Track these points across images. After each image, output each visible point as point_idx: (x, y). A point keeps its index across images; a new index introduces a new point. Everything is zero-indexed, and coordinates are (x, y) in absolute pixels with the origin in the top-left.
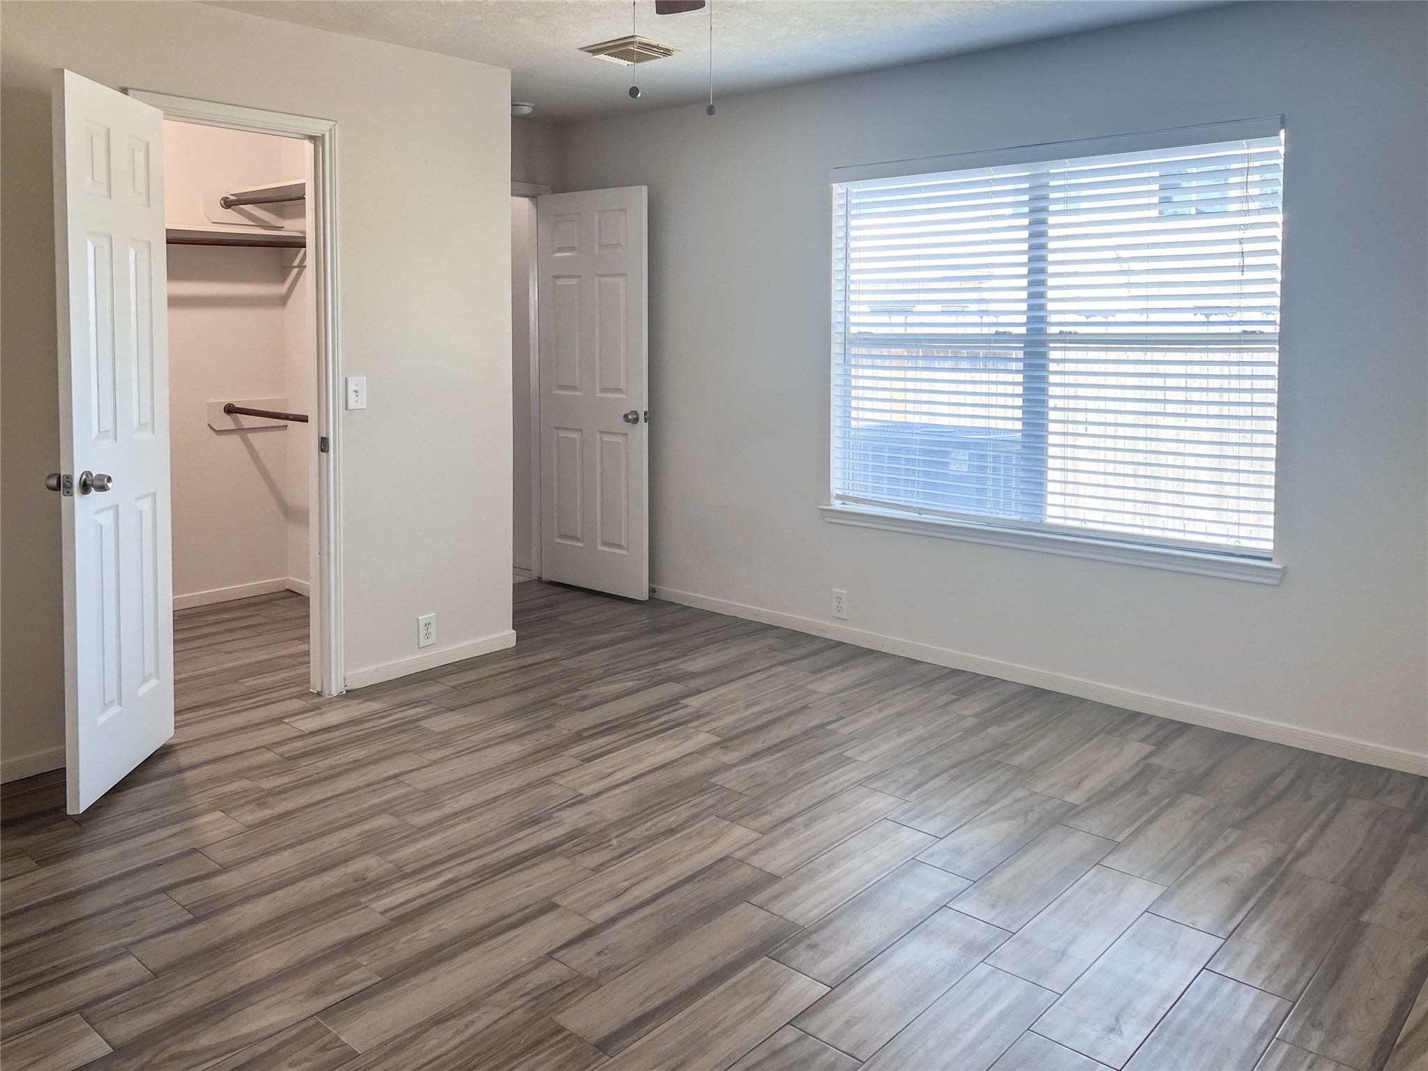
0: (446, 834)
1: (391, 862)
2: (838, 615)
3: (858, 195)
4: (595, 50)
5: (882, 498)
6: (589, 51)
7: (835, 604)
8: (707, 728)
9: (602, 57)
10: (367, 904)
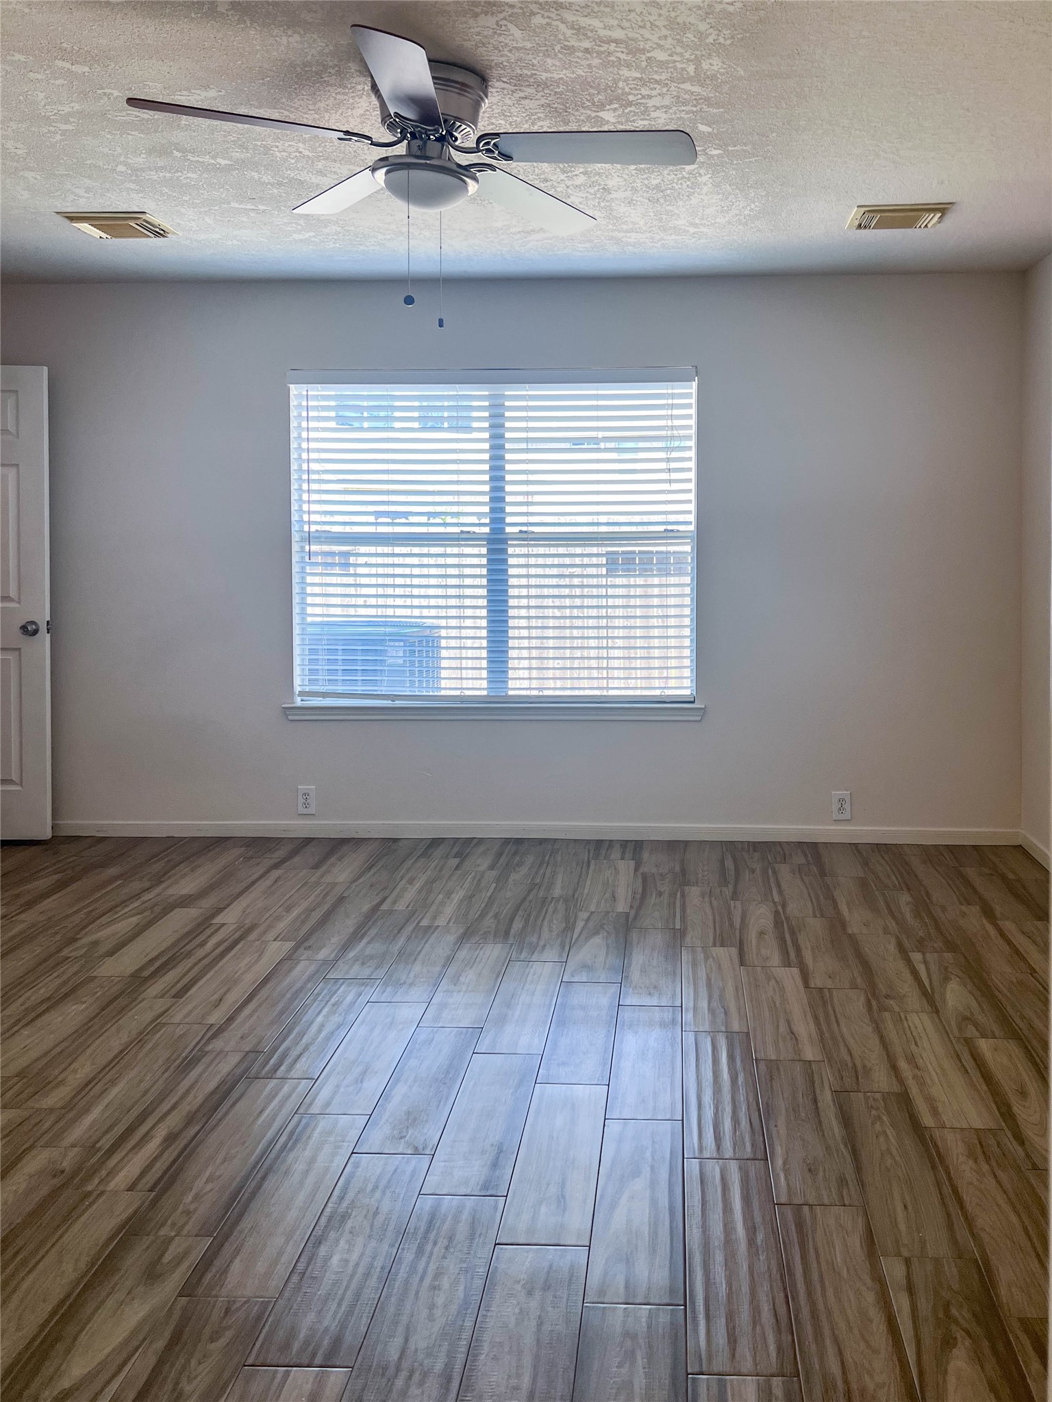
0: (106, 1101)
1: (73, 1146)
2: (306, 811)
3: (316, 398)
4: (73, 218)
5: (357, 690)
6: (67, 217)
7: (301, 800)
8: (271, 935)
9: (85, 227)
10: (101, 1188)
